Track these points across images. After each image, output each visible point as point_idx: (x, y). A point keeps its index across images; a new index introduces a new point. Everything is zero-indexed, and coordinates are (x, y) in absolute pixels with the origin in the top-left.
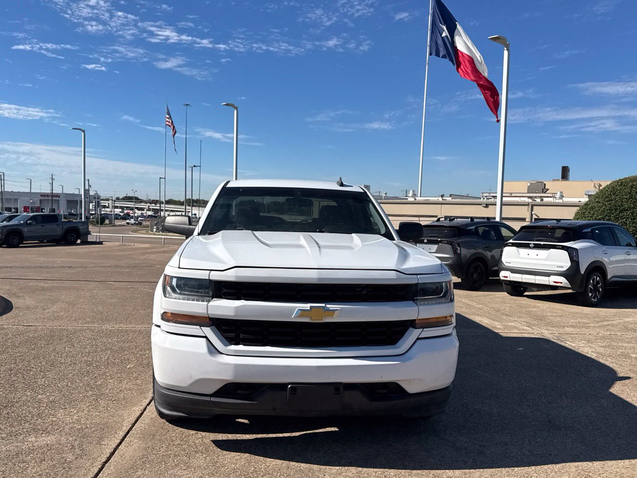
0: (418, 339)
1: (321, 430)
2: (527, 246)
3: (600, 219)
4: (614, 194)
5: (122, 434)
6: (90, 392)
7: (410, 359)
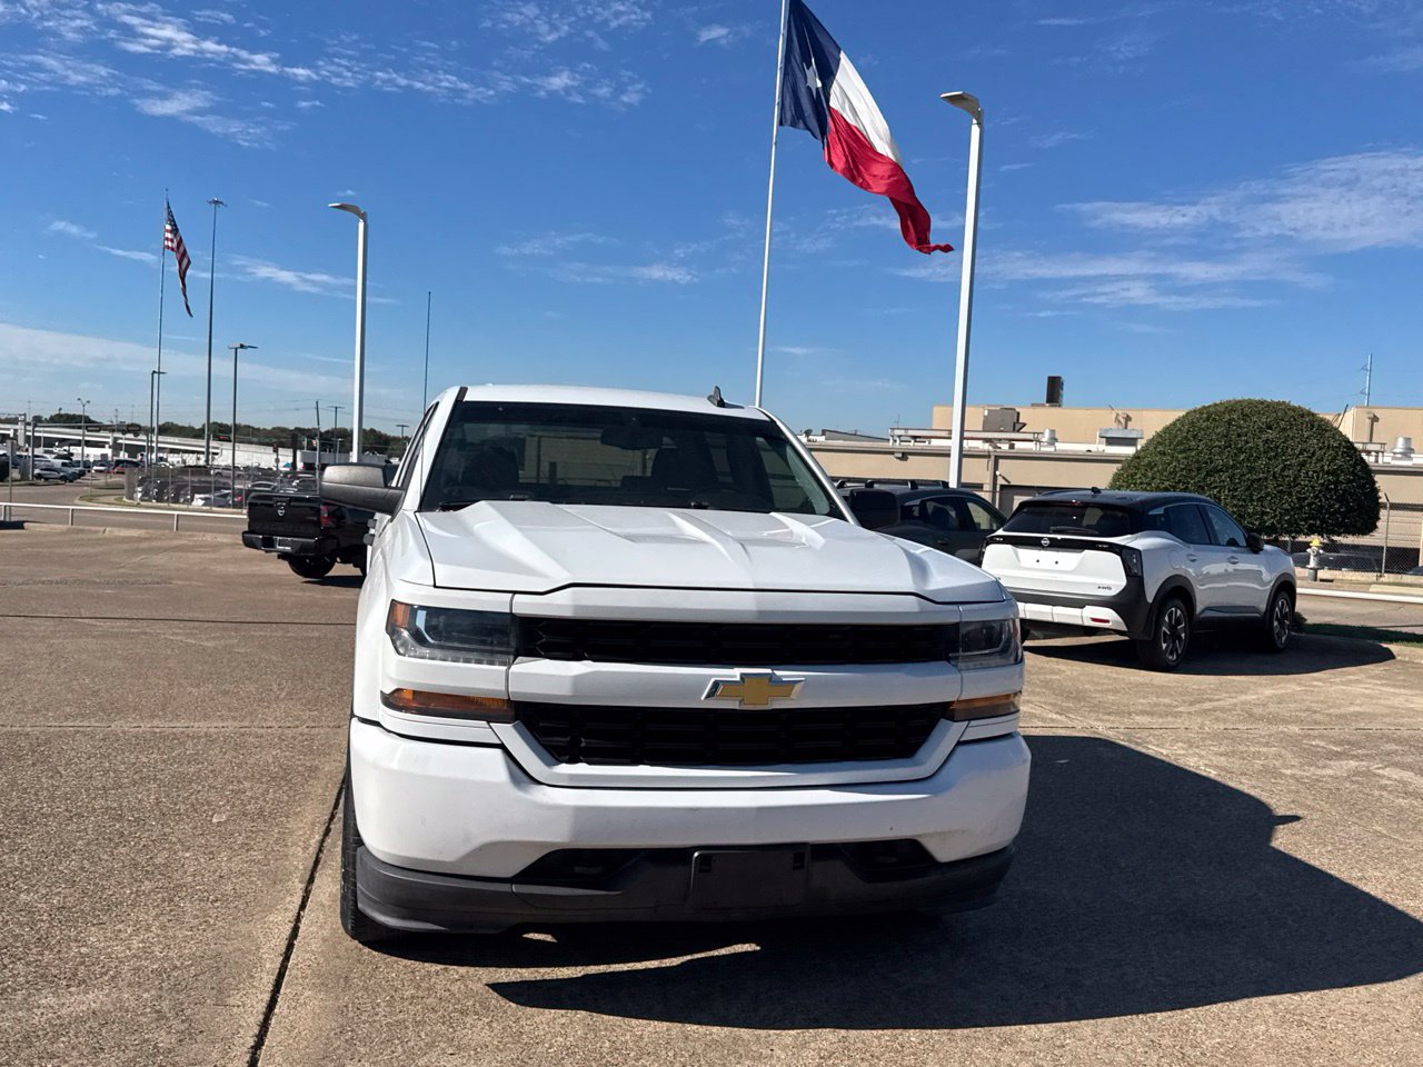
0: (959, 743)
1: (723, 951)
2: (1035, 544)
3: (1166, 489)
4: (1195, 437)
5: (268, 980)
6: (147, 883)
7: (947, 787)
